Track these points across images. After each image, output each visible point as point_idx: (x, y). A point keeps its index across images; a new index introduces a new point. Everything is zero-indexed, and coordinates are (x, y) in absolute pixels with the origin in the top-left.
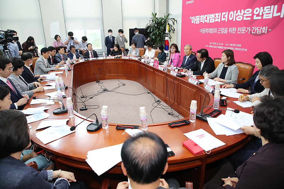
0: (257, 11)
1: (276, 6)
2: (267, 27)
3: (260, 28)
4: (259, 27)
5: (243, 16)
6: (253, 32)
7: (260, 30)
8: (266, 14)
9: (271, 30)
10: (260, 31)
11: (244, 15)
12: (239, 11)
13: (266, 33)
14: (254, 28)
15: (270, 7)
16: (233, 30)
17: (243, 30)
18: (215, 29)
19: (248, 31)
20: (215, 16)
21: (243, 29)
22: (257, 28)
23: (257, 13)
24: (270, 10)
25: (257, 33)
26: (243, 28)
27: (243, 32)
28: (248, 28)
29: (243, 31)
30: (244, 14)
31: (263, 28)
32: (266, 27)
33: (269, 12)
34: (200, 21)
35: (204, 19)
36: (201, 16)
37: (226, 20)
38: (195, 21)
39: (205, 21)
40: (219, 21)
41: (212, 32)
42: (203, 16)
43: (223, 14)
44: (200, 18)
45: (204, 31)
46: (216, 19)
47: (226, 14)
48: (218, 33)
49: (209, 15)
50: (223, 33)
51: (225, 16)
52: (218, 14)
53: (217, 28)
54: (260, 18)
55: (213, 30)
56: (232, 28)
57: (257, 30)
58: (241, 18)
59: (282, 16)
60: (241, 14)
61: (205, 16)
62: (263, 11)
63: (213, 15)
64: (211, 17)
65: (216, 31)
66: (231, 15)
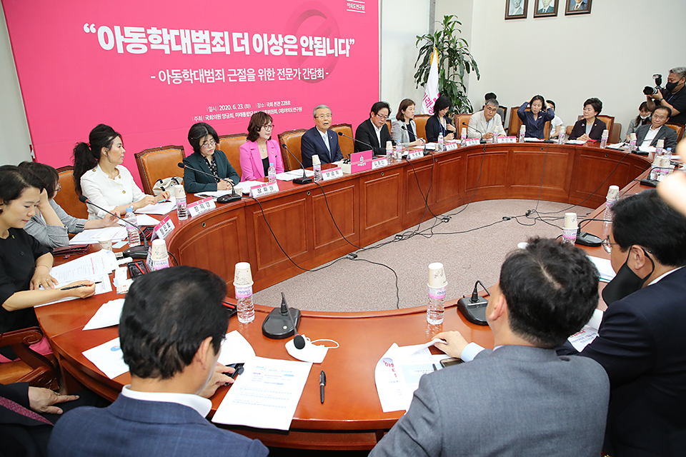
0: (304, 42)
1: (328, 39)
2: (323, 69)
3: (314, 70)
5: (283, 47)
6: (304, 76)
7: (315, 74)
8: (319, 49)
9: (328, 73)
10: (316, 76)
11: (285, 46)
12: (273, 36)
13: (323, 78)
14: (306, 70)
15: (321, 39)
16: (267, 74)
17: (287, 73)
18: (218, 71)
19: (297, 75)
20: (212, 38)
22: (309, 70)
23: (305, 45)
24: (322, 44)
25: (312, 78)
26: (288, 71)
27: (288, 77)
28: (297, 70)
30: (284, 43)
31: (317, 71)
32: (321, 69)
33: (321, 47)
34: (148, 44)
35: (166, 42)
36: (153, 31)
37: (248, 53)
38: (123, 42)
39: (175, 48)
40: (228, 52)
41: (209, 80)
42: (160, 32)
43: (236, 35)
44: (147, 36)
45: (177, 76)
46: (215, 46)
47: (243, 38)
48: (230, 81)
49: (187, 31)
50: (246, 81)
51: (242, 42)
52: (221, 34)
53: (223, 70)
54: (311, 54)
55: (213, 75)
56: (265, 69)
57: (311, 73)
58: (281, 51)
59: (336, 55)
60: (278, 42)
61: (169, 33)
62: (313, 44)
63: (204, 33)
64: (197, 37)
65: (222, 77)
66: (257, 41)
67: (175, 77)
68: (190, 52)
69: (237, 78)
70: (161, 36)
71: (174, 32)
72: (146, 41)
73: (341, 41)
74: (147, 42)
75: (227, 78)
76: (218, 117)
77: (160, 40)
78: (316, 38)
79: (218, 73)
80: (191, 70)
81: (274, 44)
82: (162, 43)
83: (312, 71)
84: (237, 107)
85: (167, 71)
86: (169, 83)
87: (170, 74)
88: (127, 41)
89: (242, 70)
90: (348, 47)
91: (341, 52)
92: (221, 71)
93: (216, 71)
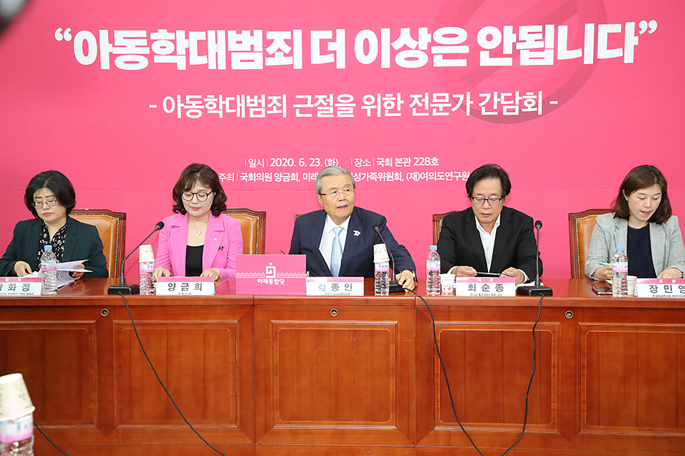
0: (489, 38)
1: (563, 30)
2: (540, 93)
3: (514, 95)
4: (510, 94)
5: (428, 52)
6: (483, 109)
7: (514, 104)
8: (531, 50)
9: (556, 102)
10: (517, 108)
11: (434, 50)
12: (405, 32)
13: (540, 113)
14: (488, 96)
15: (539, 28)
16: (386, 104)
17: (439, 103)
18: (275, 99)
19: (463, 106)
20: (267, 42)
21: (435, 100)
22: (499, 96)
23: (494, 44)
24: (543, 40)
25: (505, 113)
26: (438, 98)
27: (438, 111)
28: (462, 97)
29: (438, 108)
30: (433, 43)
31: (524, 97)
32: (536, 94)
33: (540, 45)
34: (150, 56)
35: (181, 51)
36: (162, 35)
37: (341, 64)
38: (111, 53)
39: (196, 60)
40: (298, 65)
41: (255, 113)
42: (171, 36)
43: (316, 36)
44: (150, 42)
45: (194, 106)
46: (273, 56)
47: (334, 39)
48: (298, 115)
49: (221, 33)
50: (332, 116)
51: (331, 46)
52: (287, 35)
53: (284, 96)
54: (508, 62)
55: (263, 105)
56: (379, 95)
57: (503, 102)
58: (423, 60)
59: (589, 60)
60: (417, 43)
61: (187, 37)
62: (515, 41)
63: (252, 35)
64: (238, 42)
65: (281, 108)
66: (366, 42)
67: (192, 107)
68: (222, 66)
69: (314, 110)
70: (174, 42)
71: (196, 36)
72: (147, 51)
73: (605, 29)
74: (148, 53)
75: (291, 111)
76: (268, 177)
77: (171, 48)
78: (523, 30)
79: (275, 101)
80: (221, 96)
81: (405, 48)
82: (174, 53)
83: (506, 99)
84: (308, 162)
85: (179, 96)
86: (179, 116)
87: (183, 101)
88: (116, 51)
89: (326, 96)
90: (631, 41)
91: (604, 53)
92: (280, 98)
93: (269, 98)
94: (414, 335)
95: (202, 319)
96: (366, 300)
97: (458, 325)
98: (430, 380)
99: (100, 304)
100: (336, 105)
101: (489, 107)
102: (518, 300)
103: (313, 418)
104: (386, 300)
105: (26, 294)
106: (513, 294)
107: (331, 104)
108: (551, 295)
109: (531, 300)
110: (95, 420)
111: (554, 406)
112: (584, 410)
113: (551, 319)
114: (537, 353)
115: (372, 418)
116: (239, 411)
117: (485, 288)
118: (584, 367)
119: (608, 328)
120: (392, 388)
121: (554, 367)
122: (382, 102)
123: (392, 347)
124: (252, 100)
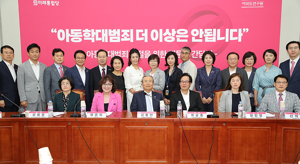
0: (195, 33)
1: (219, 31)
4: (202, 51)
5: (175, 37)
6: (193, 56)
8: (209, 37)
9: (217, 54)
11: (177, 36)
12: (167, 30)
14: (195, 52)
15: (211, 30)
18: (124, 52)
20: (122, 33)
22: (198, 52)
23: (196, 35)
24: (213, 33)
25: (200, 57)
26: (178, 52)
30: (177, 34)
33: (211, 35)
34: (83, 38)
35: (93, 36)
36: (87, 31)
37: (146, 41)
38: (69, 37)
39: (98, 39)
40: (132, 41)
42: (90, 31)
43: (138, 31)
44: (83, 33)
46: (124, 38)
47: (144, 32)
49: (106, 30)
50: (143, 58)
51: (143, 35)
52: (128, 31)
53: (127, 51)
54: (201, 41)
55: (120, 54)
56: (159, 51)
57: (199, 54)
58: (173, 39)
59: (227, 41)
60: (171, 34)
61: (95, 31)
62: (203, 34)
63: (117, 31)
64: (112, 33)
65: (126, 55)
66: (155, 34)
68: (107, 41)
70: (91, 33)
71: (98, 31)
72: (81, 36)
73: (232, 31)
74: (82, 36)
77: (89, 35)
78: (206, 30)
79: (124, 53)
81: (167, 35)
82: (91, 37)
85: (92, 51)
86: (92, 58)
87: (93, 53)
88: (71, 36)
89: (141, 51)
90: (240, 35)
91: (232, 38)
92: (126, 52)
93: (122, 52)
94: (173, 131)
95: (102, 126)
96: (157, 119)
97: (187, 128)
98: (178, 146)
99: (68, 120)
100: (144, 54)
101: (195, 55)
102: (208, 119)
103: (139, 158)
104: (164, 120)
105: (43, 117)
106: (206, 117)
107: (143, 54)
108: (218, 118)
109: (212, 119)
110: (66, 159)
111: (219, 154)
112: (228, 155)
113: (218, 126)
114: (214, 137)
115: (159, 158)
116: (114, 156)
117: (197, 115)
118: (229, 141)
119: (237, 128)
120: (166, 149)
121: (219, 141)
122: (160, 53)
123: (166, 135)
124: (116, 52)
